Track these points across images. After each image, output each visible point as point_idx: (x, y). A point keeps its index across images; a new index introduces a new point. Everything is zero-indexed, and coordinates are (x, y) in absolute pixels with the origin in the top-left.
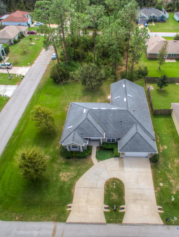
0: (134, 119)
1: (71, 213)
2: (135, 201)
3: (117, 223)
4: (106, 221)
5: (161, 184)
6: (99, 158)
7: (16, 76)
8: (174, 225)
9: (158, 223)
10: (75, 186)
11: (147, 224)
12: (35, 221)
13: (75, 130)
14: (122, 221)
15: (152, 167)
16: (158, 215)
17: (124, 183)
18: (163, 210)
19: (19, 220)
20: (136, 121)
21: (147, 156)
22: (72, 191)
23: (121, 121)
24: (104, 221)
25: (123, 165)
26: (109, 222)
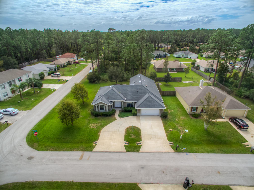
0: (146, 90)
1: (97, 146)
2: (150, 138)
3: (135, 152)
4: (126, 151)
5: (171, 129)
6: (120, 116)
7: (63, 80)
8: (184, 152)
9: (170, 151)
10: (101, 131)
11: (160, 152)
12: (66, 151)
13: (103, 96)
14: (139, 151)
15: (162, 120)
16: (170, 147)
17: (140, 129)
18: (173, 144)
19: (53, 151)
20: (148, 91)
21: (158, 114)
22: (99, 133)
23: (137, 91)
24: (125, 150)
25: (140, 120)
26: (127, 151)
